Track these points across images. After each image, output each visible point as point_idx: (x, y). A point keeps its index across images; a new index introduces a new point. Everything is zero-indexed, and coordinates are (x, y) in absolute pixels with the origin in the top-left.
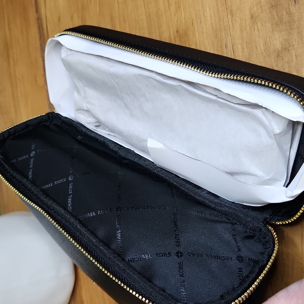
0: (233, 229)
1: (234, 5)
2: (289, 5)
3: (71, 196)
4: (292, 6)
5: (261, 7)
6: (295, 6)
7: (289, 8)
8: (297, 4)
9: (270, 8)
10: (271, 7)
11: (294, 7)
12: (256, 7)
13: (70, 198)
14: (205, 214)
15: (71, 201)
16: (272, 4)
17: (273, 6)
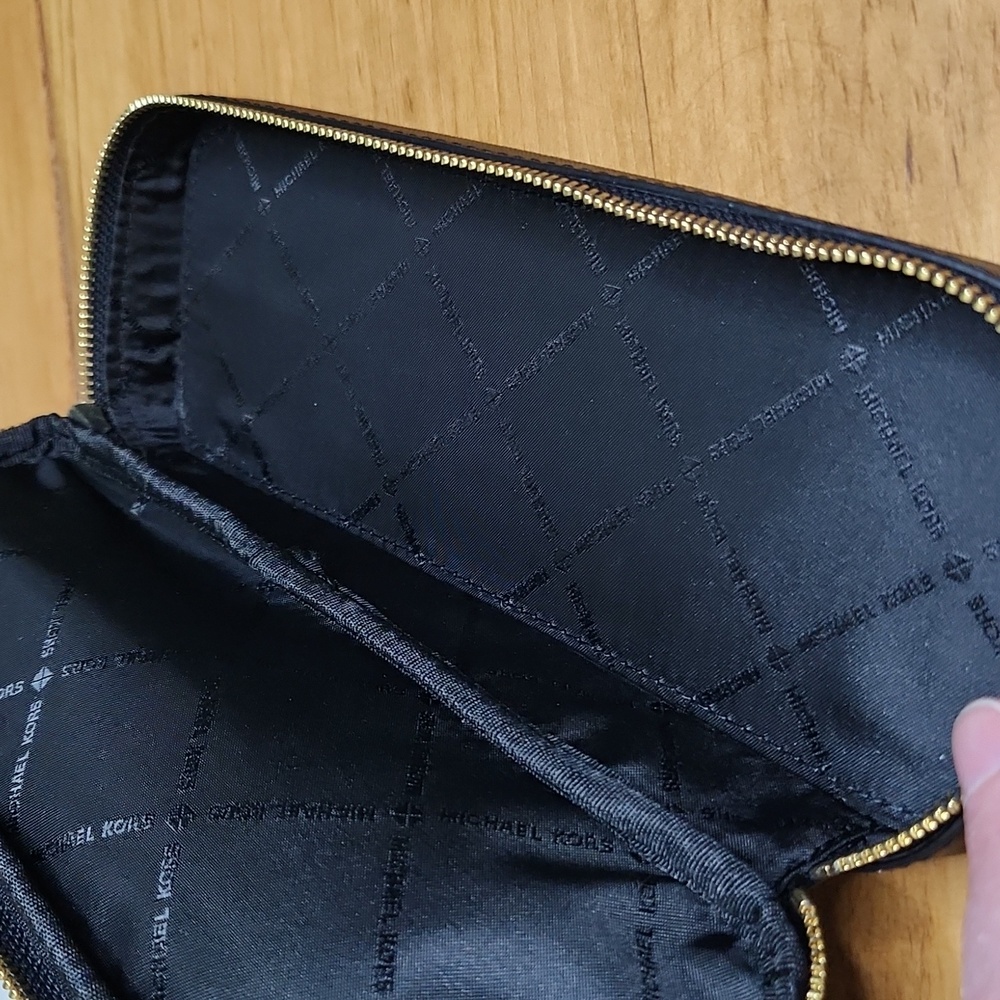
0: (643, 903)
1: (682, 166)
2: (885, 183)
3: (26, 757)
4: (897, 189)
5: (782, 182)
6: (909, 190)
7: (888, 197)
8: (917, 185)
9: (815, 190)
10: (817, 186)
11: (906, 197)
12: (761, 181)
13: (22, 762)
14: (534, 837)
15: (22, 778)
16: (824, 175)
17: (825, 183)
